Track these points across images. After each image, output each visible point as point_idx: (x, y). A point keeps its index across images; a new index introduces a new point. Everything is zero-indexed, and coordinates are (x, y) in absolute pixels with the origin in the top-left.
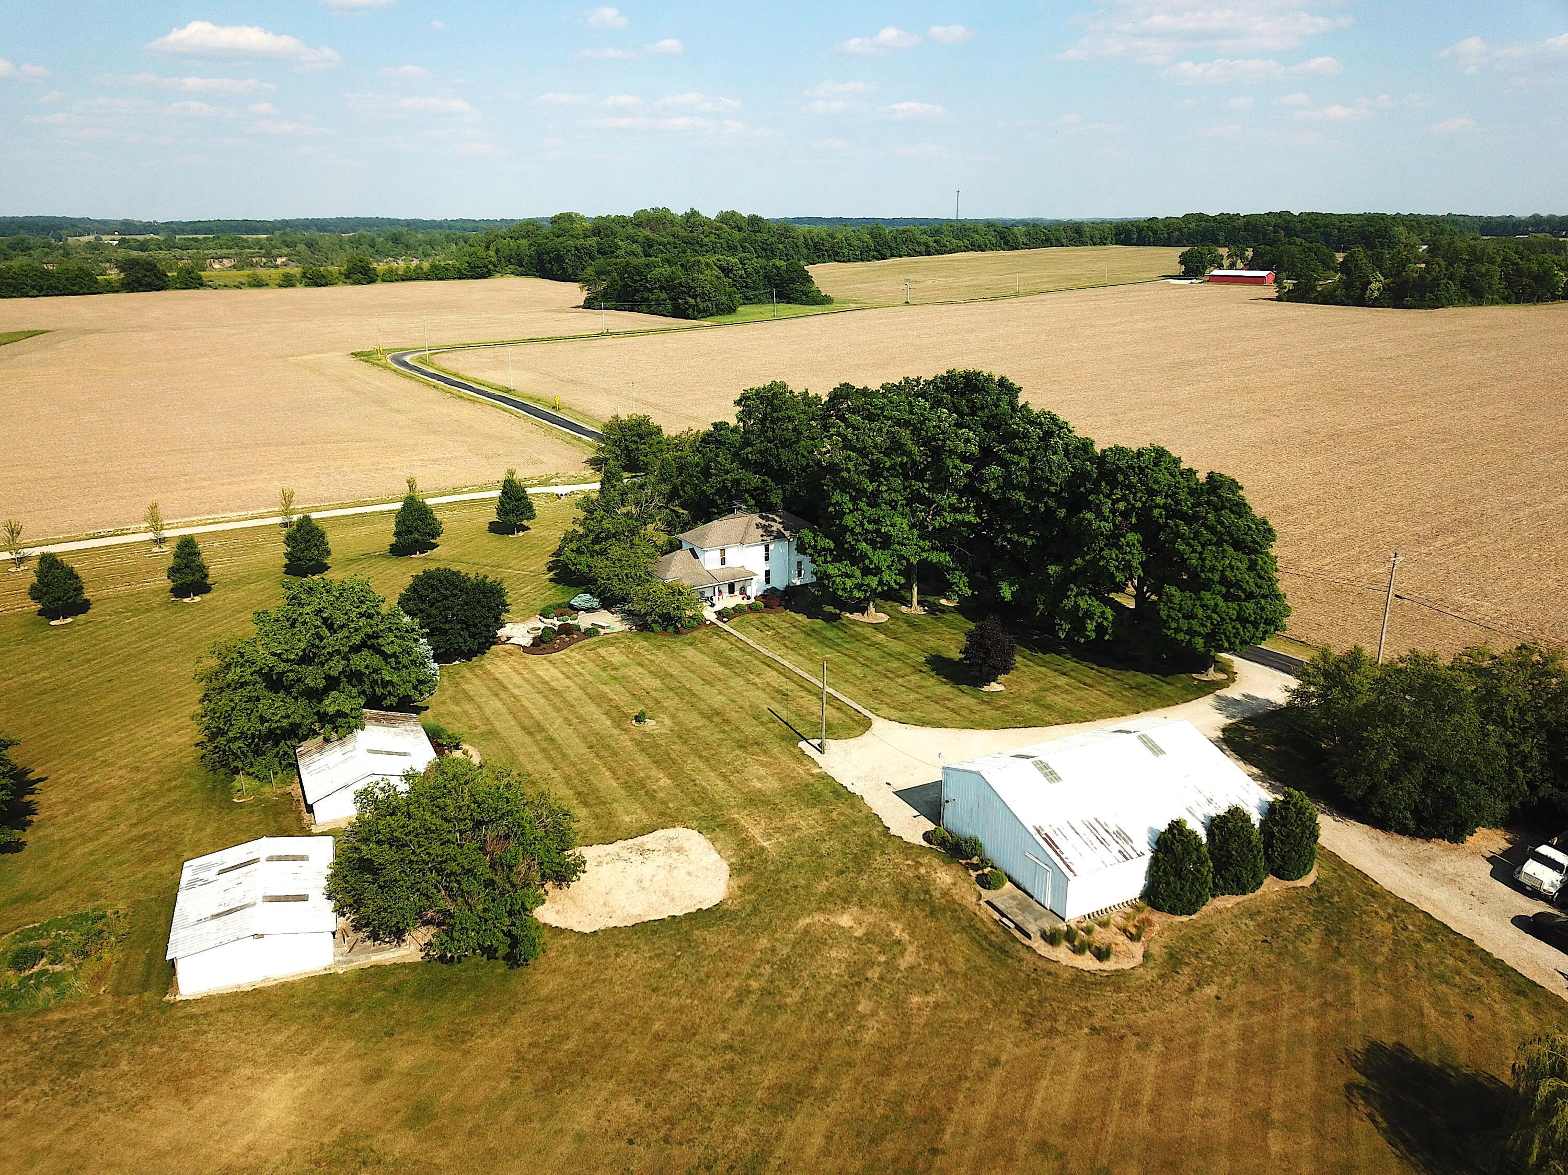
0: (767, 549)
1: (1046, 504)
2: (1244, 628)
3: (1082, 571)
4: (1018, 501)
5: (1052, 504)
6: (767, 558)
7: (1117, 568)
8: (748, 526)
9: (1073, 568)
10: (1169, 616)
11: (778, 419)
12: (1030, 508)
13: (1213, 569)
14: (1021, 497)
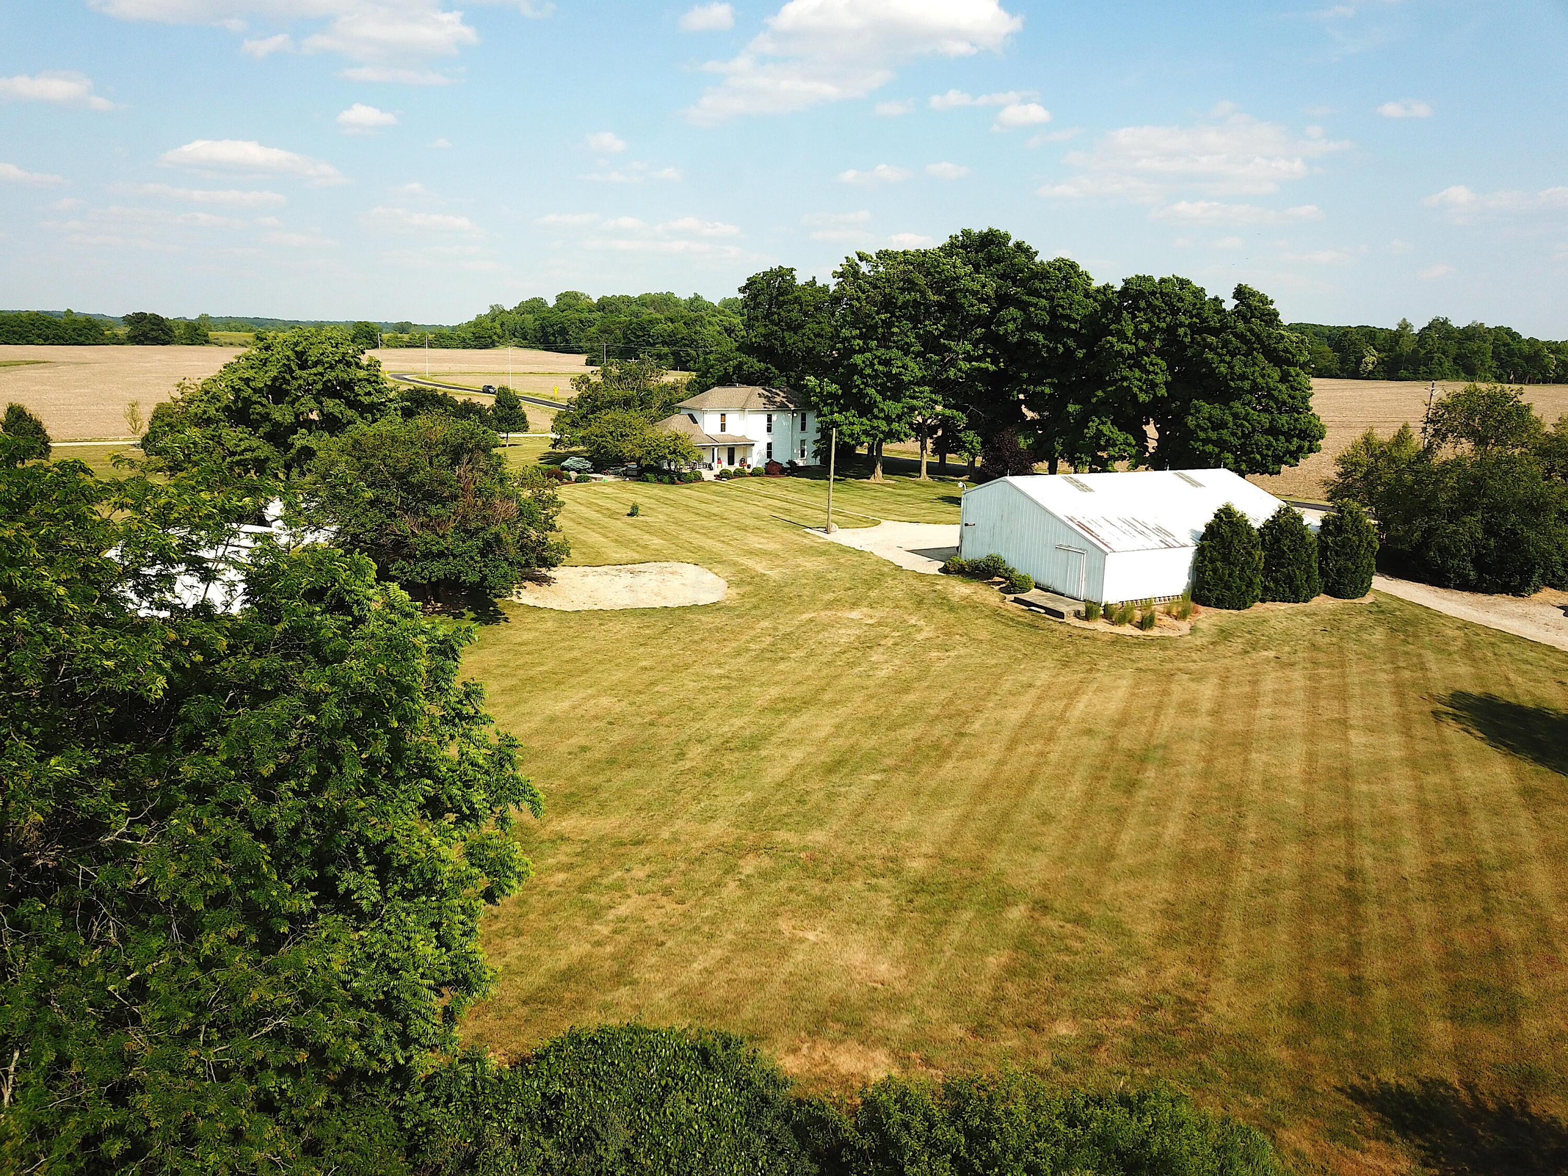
0: (769, 420)
1: (1064, 345)
2: (1277, 440)
3: (1102, 402)
4: (1036, 344)
5: (1071, 343)
6: (769, 430)
7: (1141, 389)
8: (750, 395)
9: (1094, 400)
10: (1198, 426)
11: (784, 303)
12: (1049, 350)
13: (1243, 377)
14: (1039, 337)
